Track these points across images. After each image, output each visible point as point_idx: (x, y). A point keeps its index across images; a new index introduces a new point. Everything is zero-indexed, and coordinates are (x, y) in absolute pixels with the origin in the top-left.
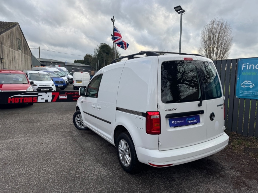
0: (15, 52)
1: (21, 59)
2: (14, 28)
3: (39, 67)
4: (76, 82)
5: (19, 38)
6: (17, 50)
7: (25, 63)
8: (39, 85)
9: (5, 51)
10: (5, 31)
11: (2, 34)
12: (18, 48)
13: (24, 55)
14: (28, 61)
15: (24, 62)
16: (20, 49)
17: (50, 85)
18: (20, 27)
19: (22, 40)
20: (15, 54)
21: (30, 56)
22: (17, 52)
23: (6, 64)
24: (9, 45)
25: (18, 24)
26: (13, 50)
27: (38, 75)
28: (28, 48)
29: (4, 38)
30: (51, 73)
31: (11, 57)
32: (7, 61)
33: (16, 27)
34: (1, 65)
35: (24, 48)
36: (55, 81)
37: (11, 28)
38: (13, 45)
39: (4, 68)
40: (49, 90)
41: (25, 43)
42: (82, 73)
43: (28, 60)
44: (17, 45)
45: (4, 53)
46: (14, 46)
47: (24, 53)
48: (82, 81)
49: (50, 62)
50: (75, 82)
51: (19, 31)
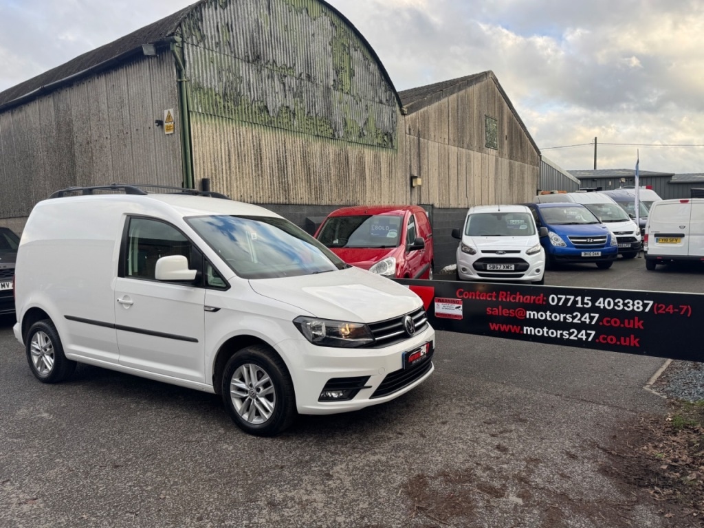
0: (469, 155)
1: (492, 176)
2: (475, 89)
3: (552, 193)
4: (657, 241)
5: (491, 114)
6: (480, 150)
7: (511, 184)
8: (483, 252)
9: (431, 158)
10: (439, 99)
11: (425, 109)
12: (484, 144)
13: (505, 162)
14: (523, 178)
15: (505, 184)
16: (490, 145)
17: (519, 252)
18: (499, 81)
19: (502, 119)
20: (468, 160)
21: (532, 163)
22: (480, 154)
23: (431, 191)
24: (447, 137)
25: (492, 73)
26: (464, 150)
27: (496, 217)
28: (529, 142)
29: (432, 120)
30: (565, 212)
31: (453, 172)
32: (434, 181)
33: (483, 83)
34: (411, 194)
35: (511, 143)
36: (571, 238)
37: (460, 89)
38: (462, 137)
39: (423, 202)
40: (513, 269)
41: (516, 127)
42: (687, 201)
43: (526, 176)
44: (480, 136)
45: (425, 161)
46: (467, 140)
47: (507, 156)
48: (682, 236)
49: (619, 178)
50: (651, 238)
51: (493, 92)
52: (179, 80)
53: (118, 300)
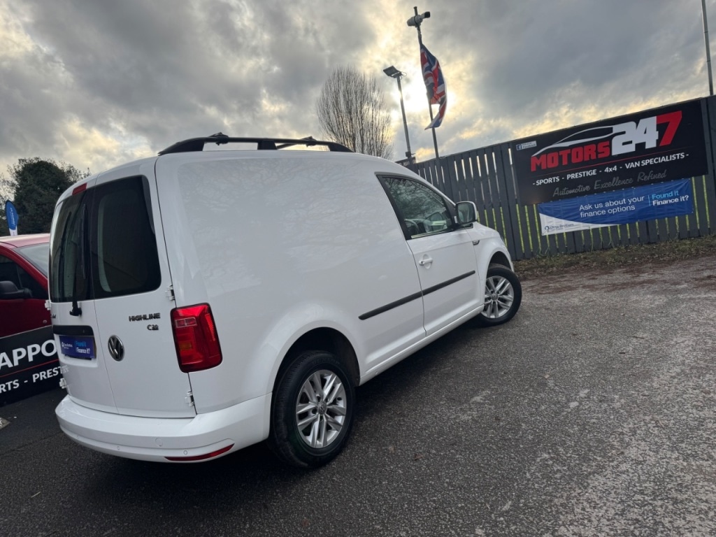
53: (420, 262)
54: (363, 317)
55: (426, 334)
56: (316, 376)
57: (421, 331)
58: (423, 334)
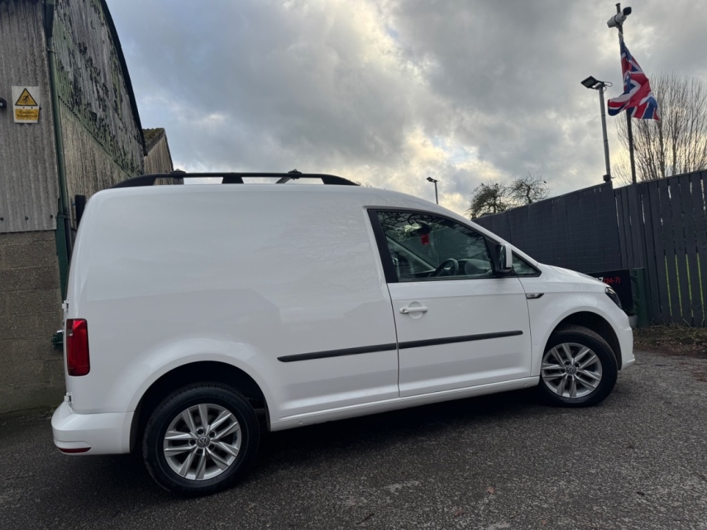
2: (161, 143)
33: (162, 139)
52: (49, 50)
53: (401, 309)
54: (284, 359)
55: (399, 394)
56: (202, 409)
57: (393, 389)
58: (395, 393)
